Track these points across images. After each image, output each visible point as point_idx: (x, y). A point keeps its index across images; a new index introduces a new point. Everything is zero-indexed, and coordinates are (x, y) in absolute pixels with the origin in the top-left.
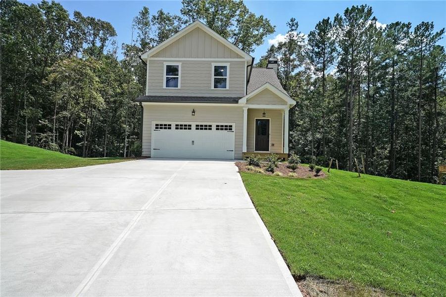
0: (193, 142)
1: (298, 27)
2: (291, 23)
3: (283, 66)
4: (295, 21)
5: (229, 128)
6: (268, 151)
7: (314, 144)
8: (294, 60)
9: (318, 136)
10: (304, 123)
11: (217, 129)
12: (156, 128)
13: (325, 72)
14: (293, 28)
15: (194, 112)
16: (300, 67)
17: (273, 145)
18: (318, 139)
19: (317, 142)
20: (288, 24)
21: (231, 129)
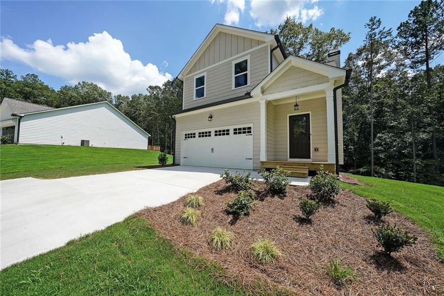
0: (213, 149)
1: (381, 23)
2: (370, 23)
3: (365, 71)
4: (377, 19)
5: (247, 131)
6: (309, 158)
7: (417, 147)
8: (379, 61)
9: (424, 136)
10: (400, 123)
11: (235, 133)
12: (186, 138)
13: (430, 61)
14: (374, 27)
15: (211, 117)
16: (388, 66)
17: (316, 150)
18: (424, 140)
19: (422, 143)
20: (367, 26)
21: (250, 132)
